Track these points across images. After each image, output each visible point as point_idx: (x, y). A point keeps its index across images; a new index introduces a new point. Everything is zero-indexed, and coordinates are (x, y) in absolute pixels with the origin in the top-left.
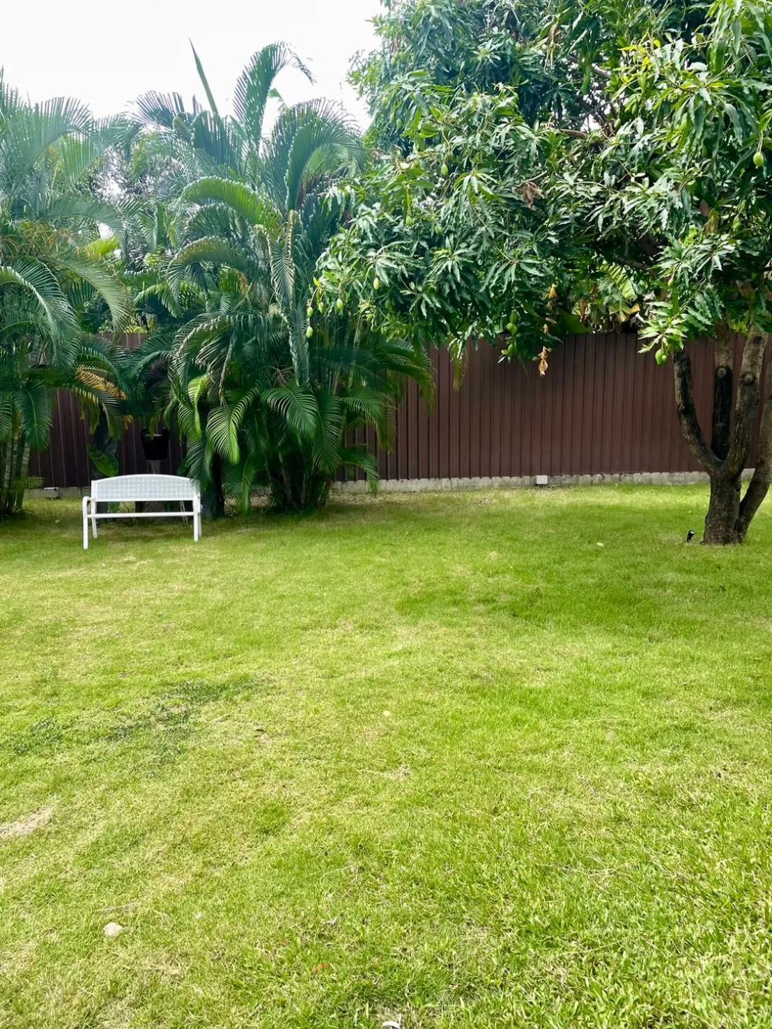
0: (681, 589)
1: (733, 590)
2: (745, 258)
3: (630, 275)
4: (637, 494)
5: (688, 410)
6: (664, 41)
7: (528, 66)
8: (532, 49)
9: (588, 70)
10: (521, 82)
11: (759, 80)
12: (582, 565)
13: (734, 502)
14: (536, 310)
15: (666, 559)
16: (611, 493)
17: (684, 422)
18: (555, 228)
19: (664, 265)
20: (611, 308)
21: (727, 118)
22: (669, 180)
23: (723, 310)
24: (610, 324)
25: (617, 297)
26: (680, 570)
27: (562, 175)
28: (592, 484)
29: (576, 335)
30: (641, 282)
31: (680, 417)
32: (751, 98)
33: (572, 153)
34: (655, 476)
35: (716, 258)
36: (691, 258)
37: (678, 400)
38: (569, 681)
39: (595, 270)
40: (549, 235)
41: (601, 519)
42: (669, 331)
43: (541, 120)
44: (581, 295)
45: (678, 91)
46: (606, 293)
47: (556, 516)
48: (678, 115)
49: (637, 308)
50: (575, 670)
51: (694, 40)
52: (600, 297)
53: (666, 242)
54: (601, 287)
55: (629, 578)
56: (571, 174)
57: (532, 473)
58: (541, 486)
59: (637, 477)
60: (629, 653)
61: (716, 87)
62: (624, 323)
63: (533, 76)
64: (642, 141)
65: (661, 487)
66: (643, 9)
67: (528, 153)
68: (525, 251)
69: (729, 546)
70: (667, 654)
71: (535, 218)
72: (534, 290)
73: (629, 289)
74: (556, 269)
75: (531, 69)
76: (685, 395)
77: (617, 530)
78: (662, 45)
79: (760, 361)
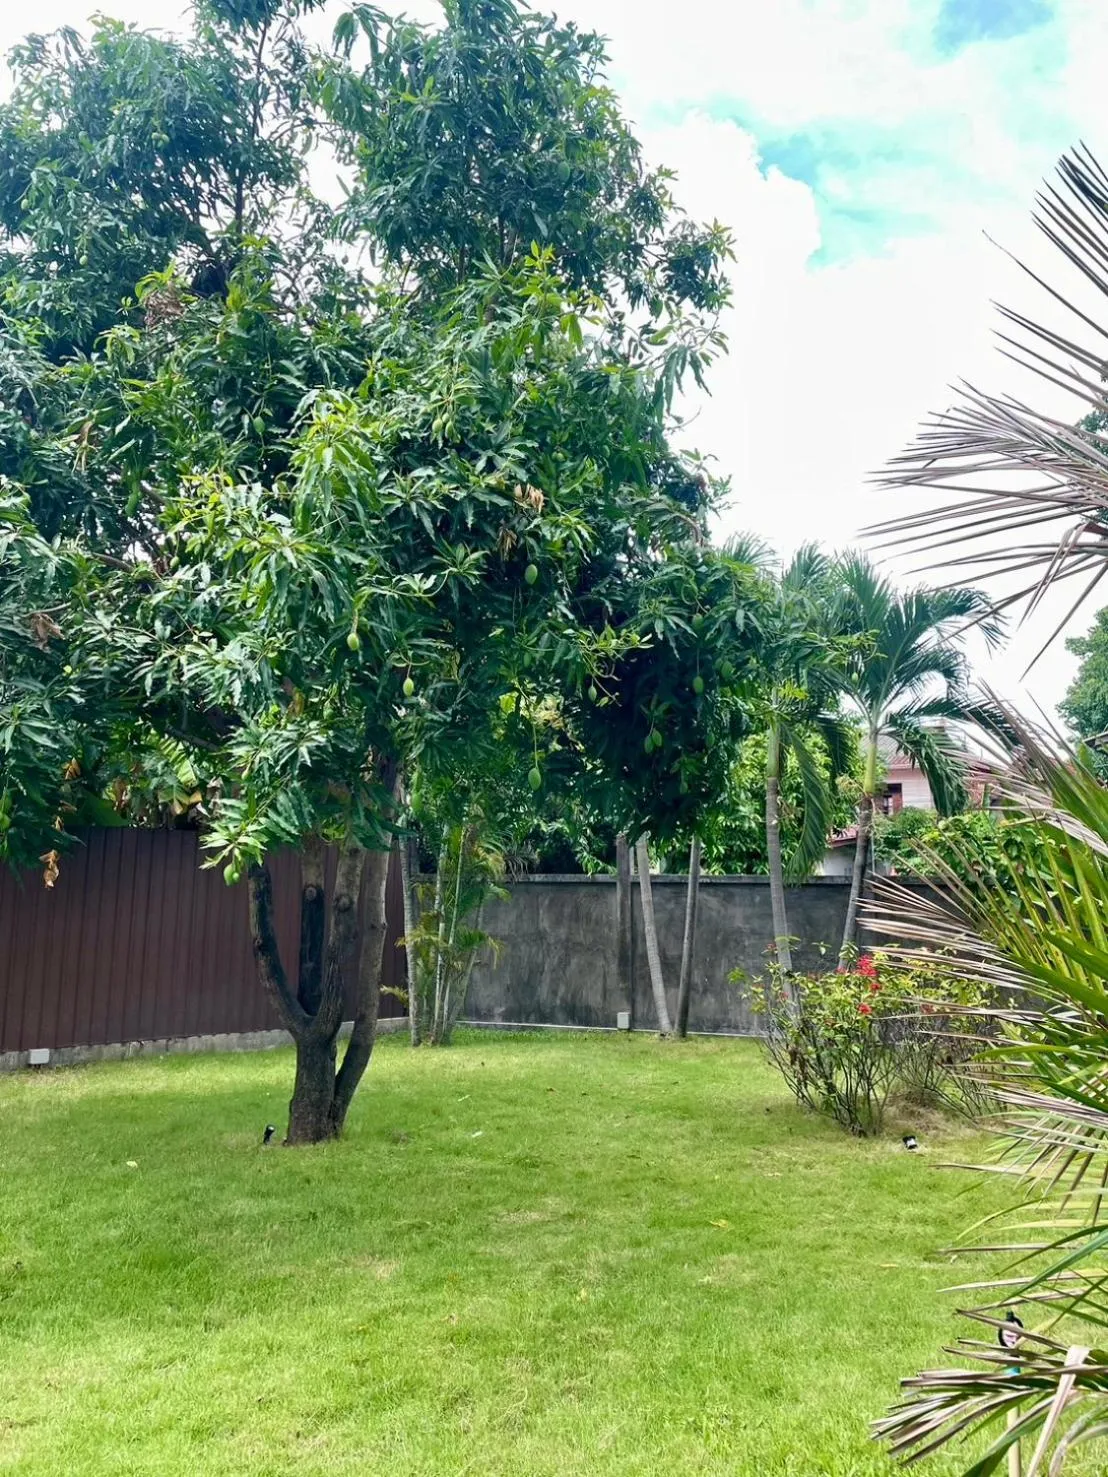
0: (255, 1224)
1: (329, 1217)
2: (340, 754)
3: (189, 754)
4: (193, 1071)
5: (267, 946)
6: (238, 480)
7: (48, 463)
8: (55, 443)
9: (135, 487)
10: (36, 480)
11: (352, 551)
12: (99, 1205)
13: (328, 1078)
14: (44, 796)
15: (233, 1177)
16: (151, 1072)
17: (262, 962)
18: (80, 683)
19: (238, 751)
20: (160, 794)
21: (315, 586)
22: (243, 646)
23: (313, 817)
24: (159, 815)
25: (170, 781)
26: (253, 1194)
27: (93, 611)
28: (123, 1058)
29: (108, 829)
30: (205, 764)
31: (256, 955)
32: (343, 570)
33: (109, 586)
34: (219, 1039)
35: (303, 750)
36: (271, 746)
37: (255, 931)
38: (68, 1438)
39: (139, 741)
40: (70, 691)
41: (134, 1119)
42: (242, 839)
43: (66, 534)
44: (117, 773)
45: (255, 544)
46: (154, 773)
47: (59, 1121)
48: (256, 570)
49: (197, 797)
50: (79, 1413)
51: (275, 487)
52: (145, 777)
53: (240, 723)
54: (148, 764)
55: (176, 1219)
56: (107, 614)
57: (23, 1046)
58: (38, 1067)
59: (194, 1042)
60: (172, 1361)
61: (303, 548)
62: (179, 816)
63: (55, 477)
64: (209, 592)
65: (226, 1056)
66: (211, 435)
67: (44, 573)
68: (30, 709)
69: (320, 1145)
70: (233, 1348)
71: (49, 663)
72: (43, 766)
73: (188, 772)
74: (79, 738)
75: (51, 468)
76: (263, 924)
77: (160, 1136)
78: (236, 484)
79: (358, 881)
